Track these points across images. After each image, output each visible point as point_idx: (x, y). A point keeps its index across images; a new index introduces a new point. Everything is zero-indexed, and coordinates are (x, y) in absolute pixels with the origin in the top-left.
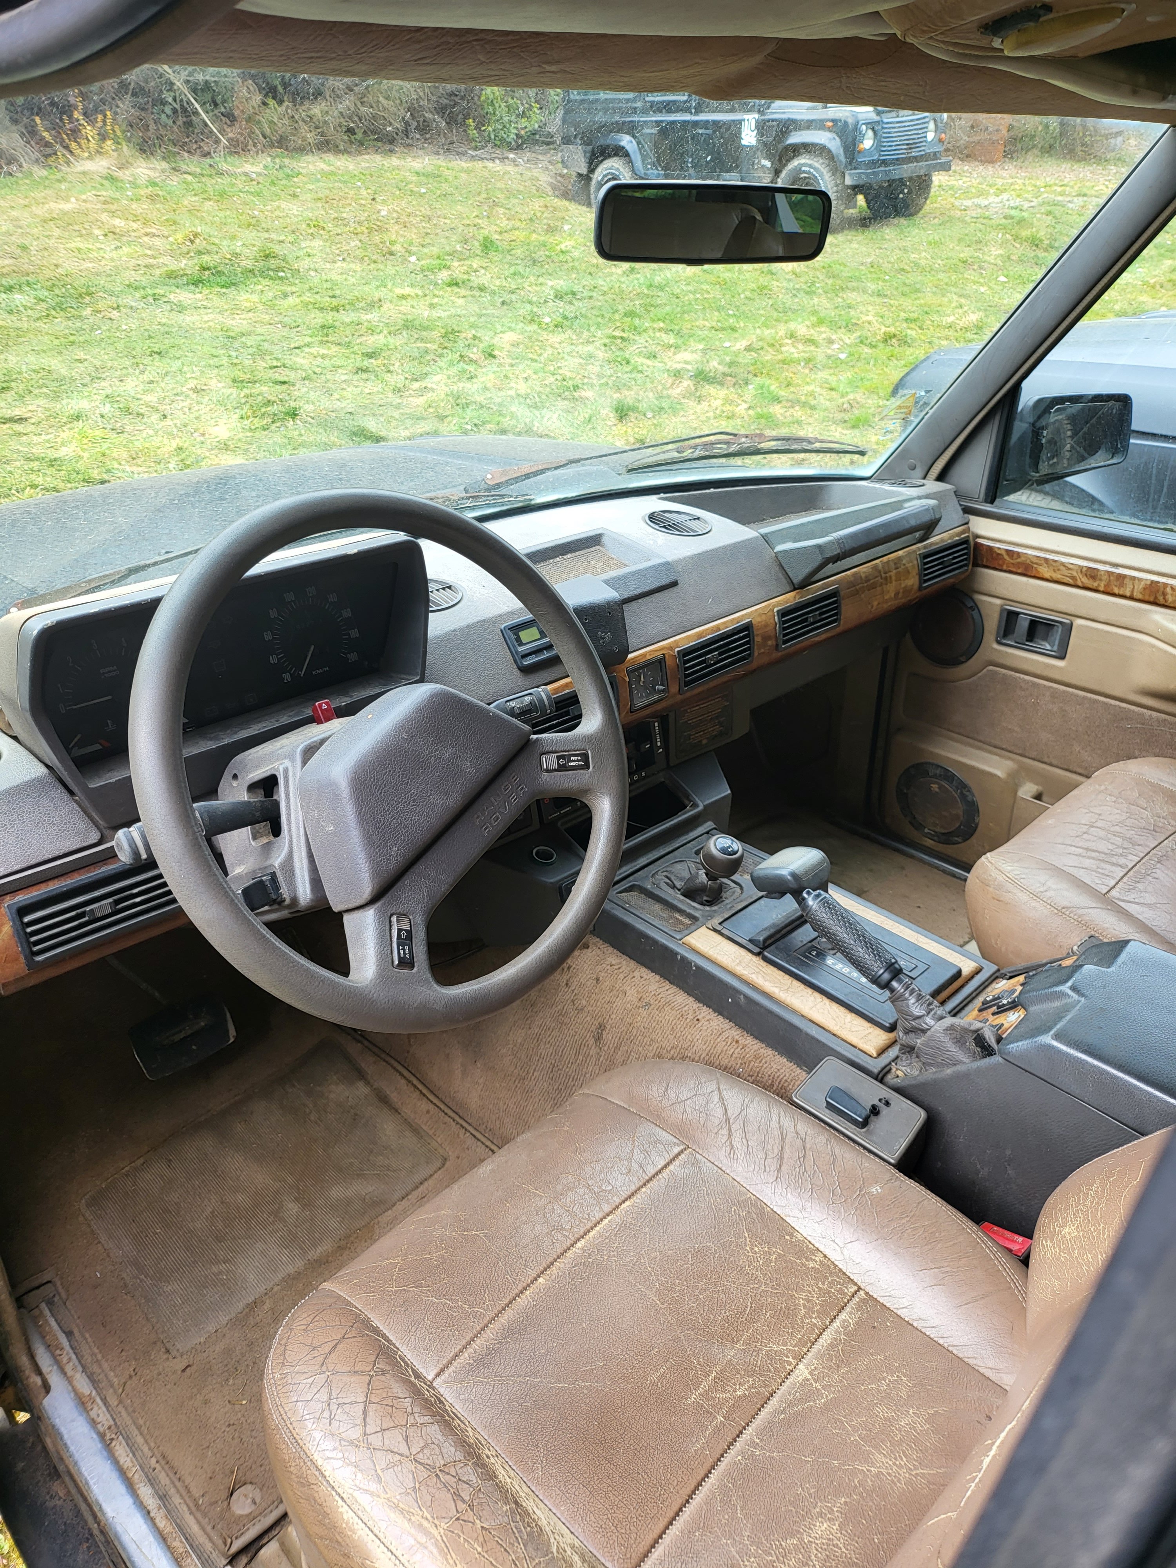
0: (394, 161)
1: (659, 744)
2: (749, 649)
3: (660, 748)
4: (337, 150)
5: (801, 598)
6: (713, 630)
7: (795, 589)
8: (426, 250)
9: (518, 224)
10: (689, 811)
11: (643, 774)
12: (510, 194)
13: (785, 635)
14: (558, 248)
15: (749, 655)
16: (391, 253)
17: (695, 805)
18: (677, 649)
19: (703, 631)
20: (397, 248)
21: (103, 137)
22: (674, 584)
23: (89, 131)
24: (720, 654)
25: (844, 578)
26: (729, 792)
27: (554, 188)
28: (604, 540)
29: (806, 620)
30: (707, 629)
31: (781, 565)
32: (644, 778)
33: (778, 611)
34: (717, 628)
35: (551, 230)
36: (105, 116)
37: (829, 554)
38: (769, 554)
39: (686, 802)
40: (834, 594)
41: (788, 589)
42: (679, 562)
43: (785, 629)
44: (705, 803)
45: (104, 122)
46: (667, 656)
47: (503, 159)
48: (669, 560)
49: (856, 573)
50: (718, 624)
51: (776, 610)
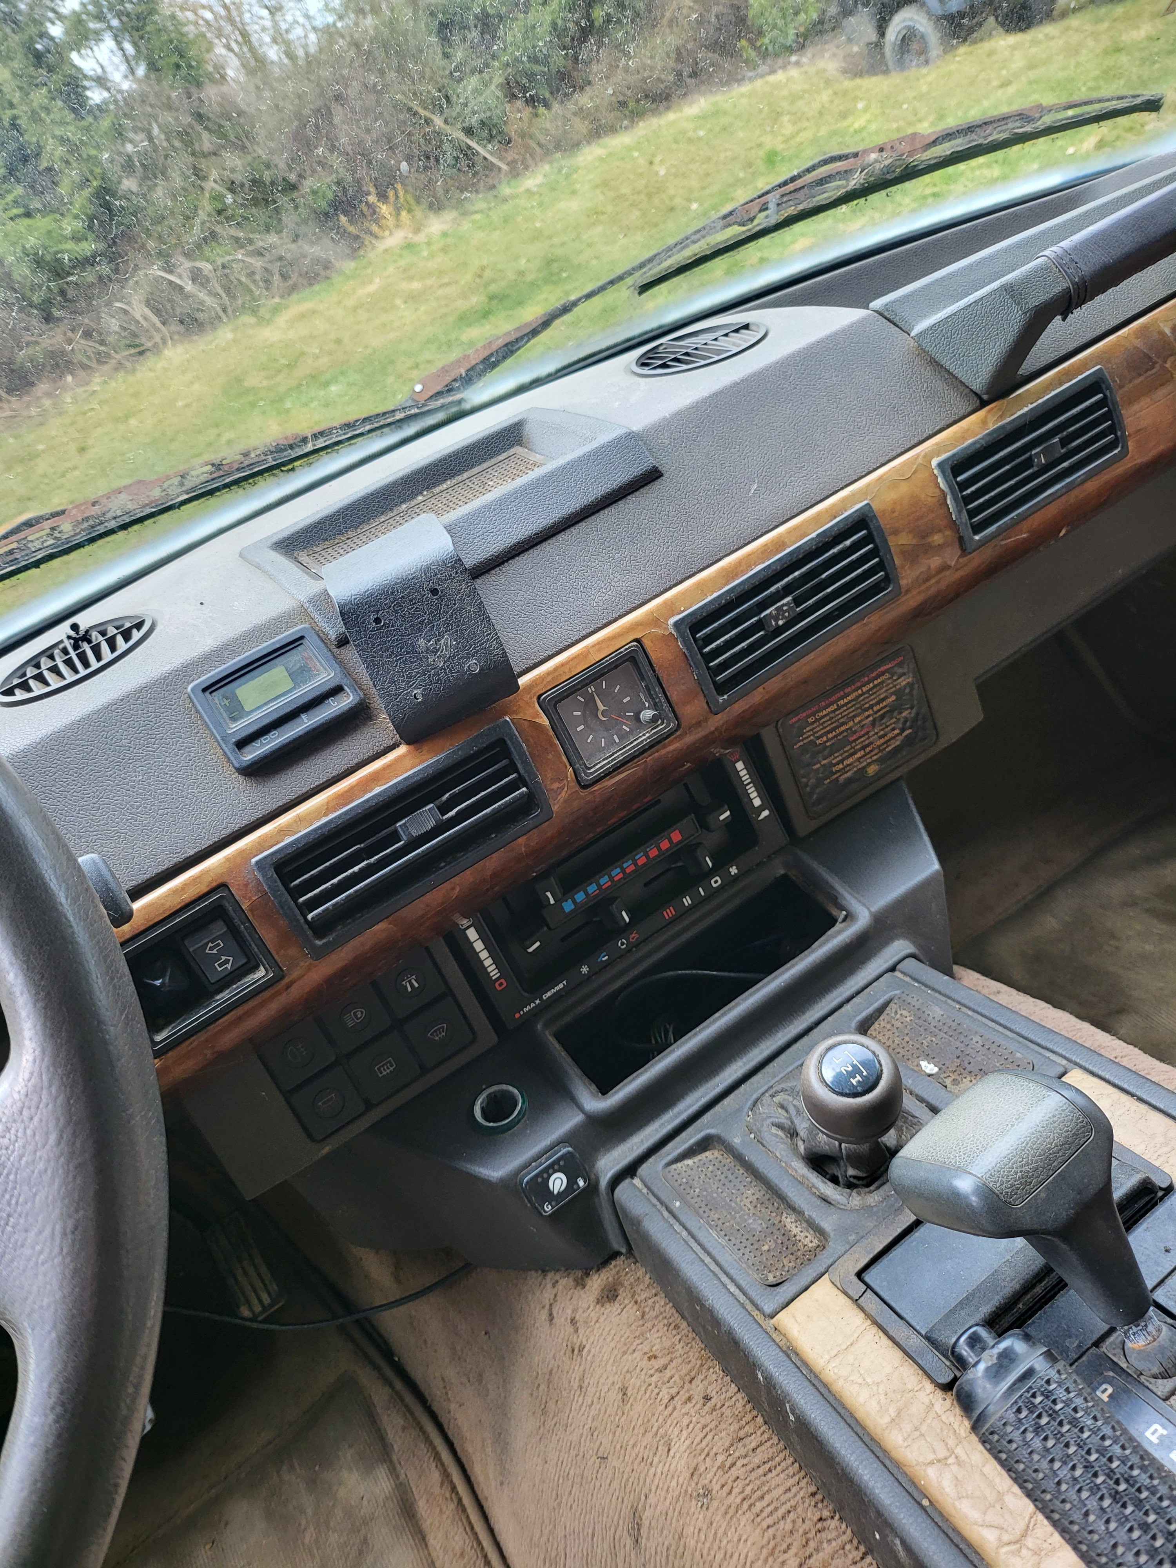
0: (671, 116)
1: (757, 802)
2: (881, 566)
3: (761, 809)
4: (613, 130)
5: (1001, 417)
6: (766, 551)
7: (983, 404)
8: (707, 191)
9: (805, 124)
10: (840, 932)
11: (734, 870)
12: (794, 98)
13: (972, 514)
14: (851, 130)
15: (887, 580)
16: (672, 209)
17: (849, 917)
18: (672, 621)
19: (739, 562)
20: (678, 201)
21: (398, 210)
22: (652, 476)
23: (384, 209)
24: (798, 602)
25: (1116, 344)
26: (936, 866)
27: (845, 71)
28: (531, 431)
29: (1028, 463)
30: (749, 555)
31: (935, 364)
32: (736, 878)
33: (940, 465)
34: (779, 544)
35: (844, 115)
36: (395, 189)
37: (1038, 297)
38: (902, 344)
39: (834, 912)
40: (1095, 385)
41: (965, 408)
42: (662, 426)
43: (968, 500)
44: (873, 910)
45: (397, 197)
46: (647, 643)
47: (784, 67)
48: (637, 425)
49: (1145, 327)
50: (780, 536)
51: (934, 463)
